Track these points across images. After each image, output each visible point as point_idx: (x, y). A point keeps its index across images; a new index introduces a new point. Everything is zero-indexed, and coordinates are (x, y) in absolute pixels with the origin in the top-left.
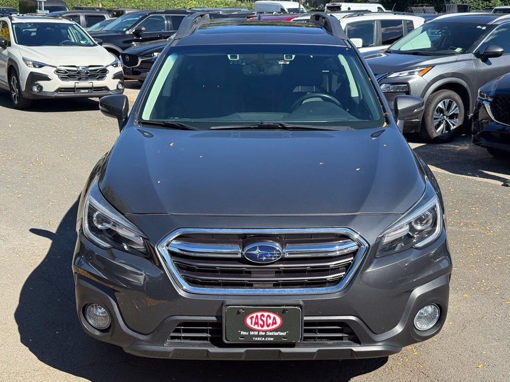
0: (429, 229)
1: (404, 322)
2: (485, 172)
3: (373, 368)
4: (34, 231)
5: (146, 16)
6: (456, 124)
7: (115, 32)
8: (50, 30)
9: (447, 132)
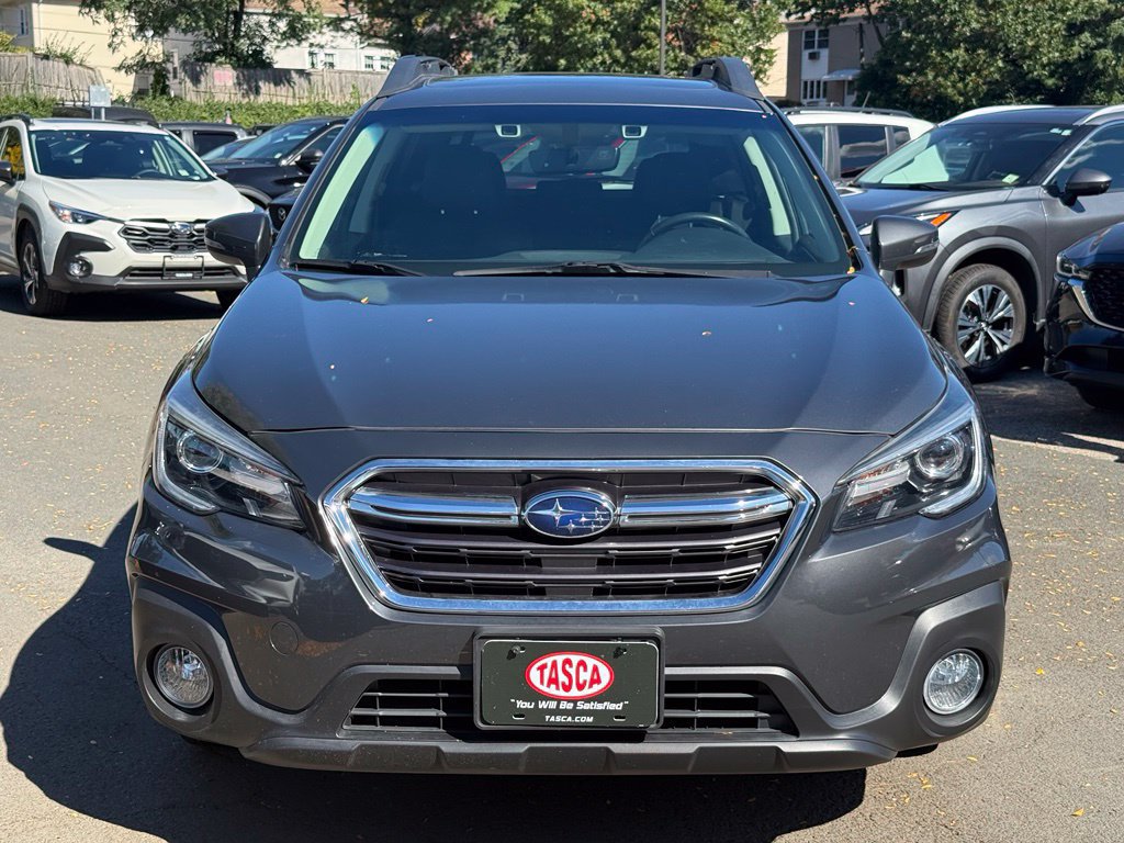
0: (957, 477)
1: (900, 687)
2: (1075, 436)
3: (829, 817)
4: (53, 542)
5: (326, 127)
6: (1009, 341)
7: (259, 161)
8: (111, 146)
9: (989, 357)
